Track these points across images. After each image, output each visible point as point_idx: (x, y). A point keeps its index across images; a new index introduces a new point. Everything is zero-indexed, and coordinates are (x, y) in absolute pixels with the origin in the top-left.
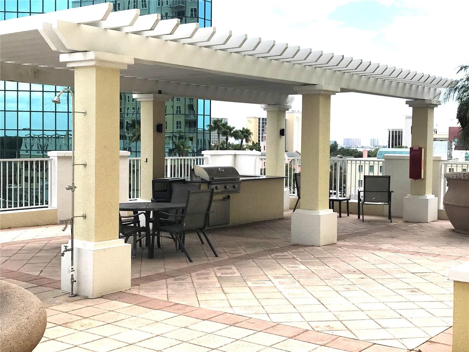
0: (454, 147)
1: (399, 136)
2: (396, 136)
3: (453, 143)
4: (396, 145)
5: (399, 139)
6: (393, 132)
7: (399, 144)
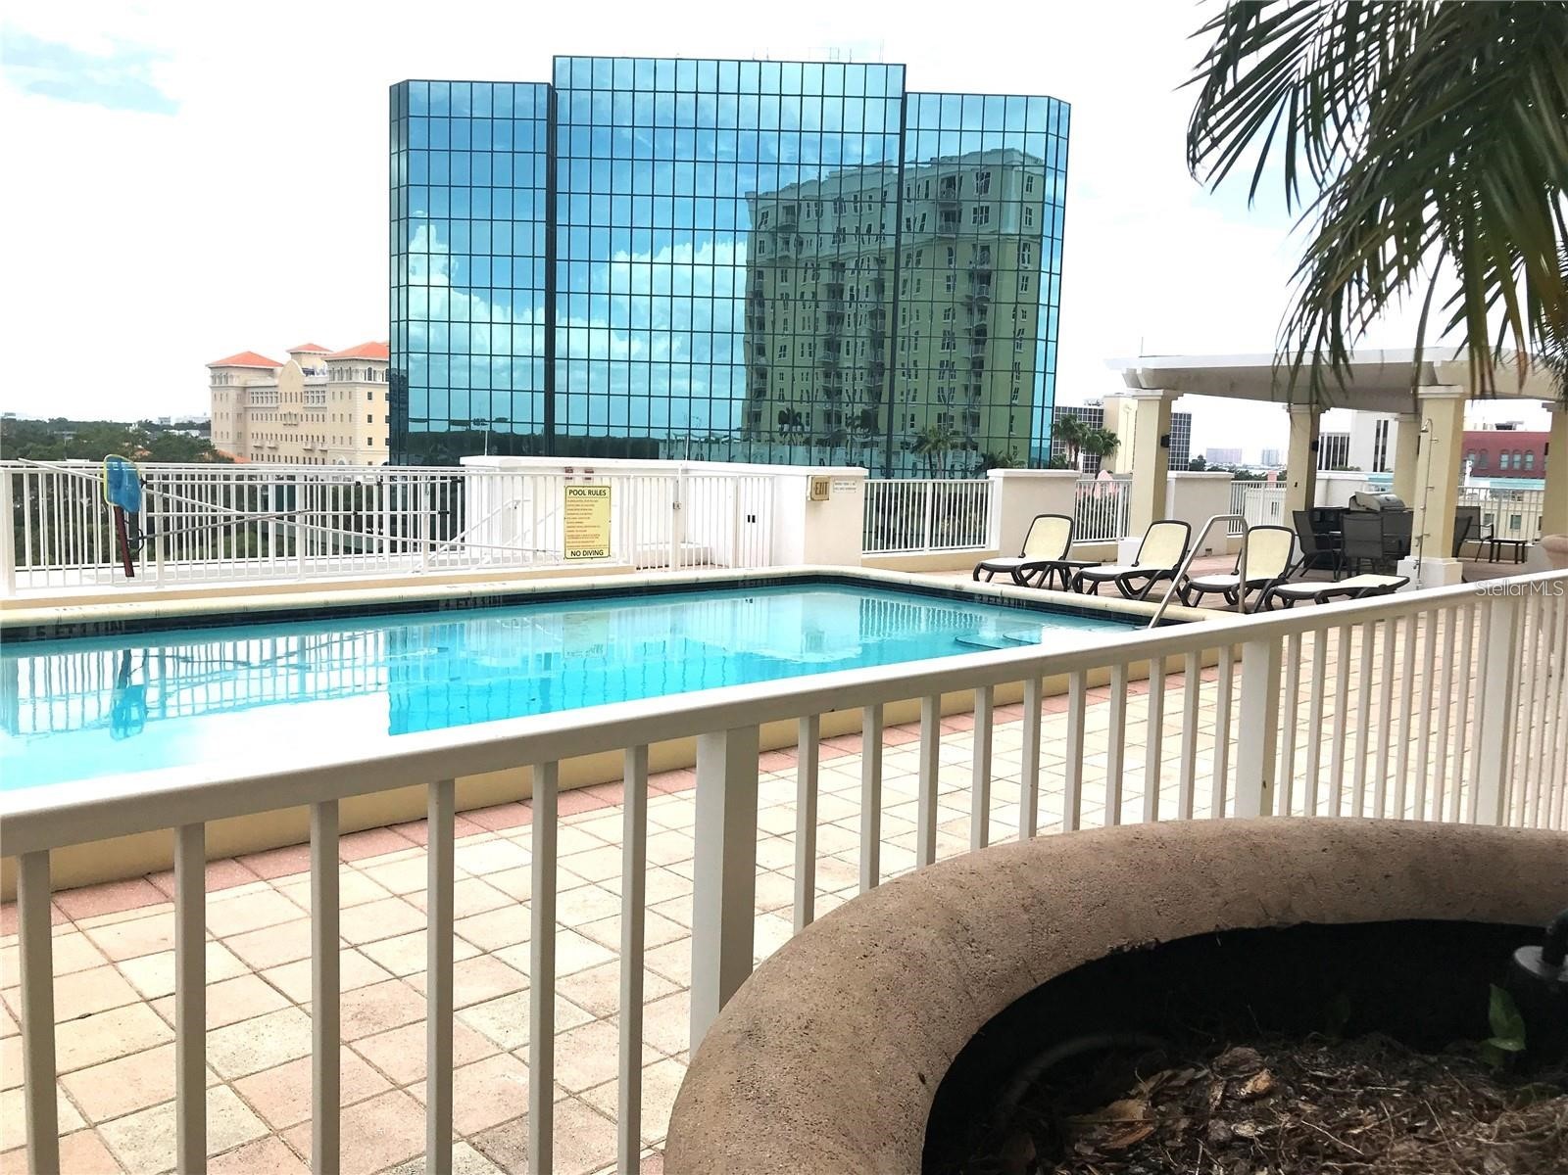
0: (1468, 470)
1: (1342, 447)
2: (1336, 447)
3: (1469, 464)
4: (1334, 463)
5: (1342, 452)
6: (1329, 438)
7: (1341, 463)
